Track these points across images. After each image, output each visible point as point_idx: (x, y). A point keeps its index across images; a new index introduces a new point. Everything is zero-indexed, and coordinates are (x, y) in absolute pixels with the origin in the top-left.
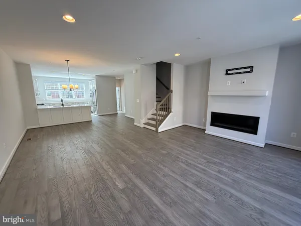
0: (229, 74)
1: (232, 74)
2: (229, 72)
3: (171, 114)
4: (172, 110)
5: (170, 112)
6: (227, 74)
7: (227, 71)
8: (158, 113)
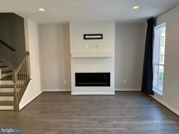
0: (86, 39)
1: (89, 39)
2: (86, 37)
3: (31, 81)
4: (31, 77)
5: (29, 80)
6: (85, 38)
7: (85, 35)
8: (16, 84)
